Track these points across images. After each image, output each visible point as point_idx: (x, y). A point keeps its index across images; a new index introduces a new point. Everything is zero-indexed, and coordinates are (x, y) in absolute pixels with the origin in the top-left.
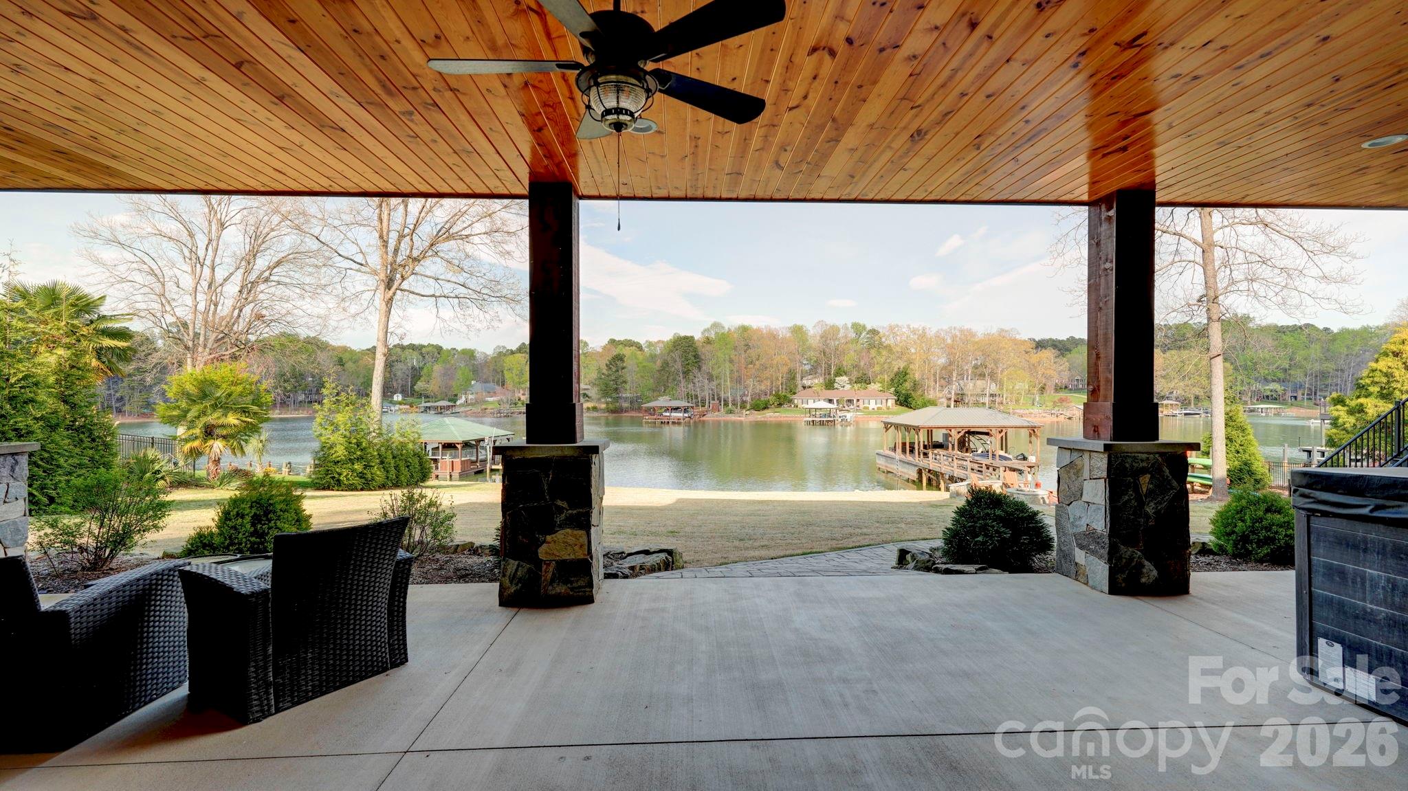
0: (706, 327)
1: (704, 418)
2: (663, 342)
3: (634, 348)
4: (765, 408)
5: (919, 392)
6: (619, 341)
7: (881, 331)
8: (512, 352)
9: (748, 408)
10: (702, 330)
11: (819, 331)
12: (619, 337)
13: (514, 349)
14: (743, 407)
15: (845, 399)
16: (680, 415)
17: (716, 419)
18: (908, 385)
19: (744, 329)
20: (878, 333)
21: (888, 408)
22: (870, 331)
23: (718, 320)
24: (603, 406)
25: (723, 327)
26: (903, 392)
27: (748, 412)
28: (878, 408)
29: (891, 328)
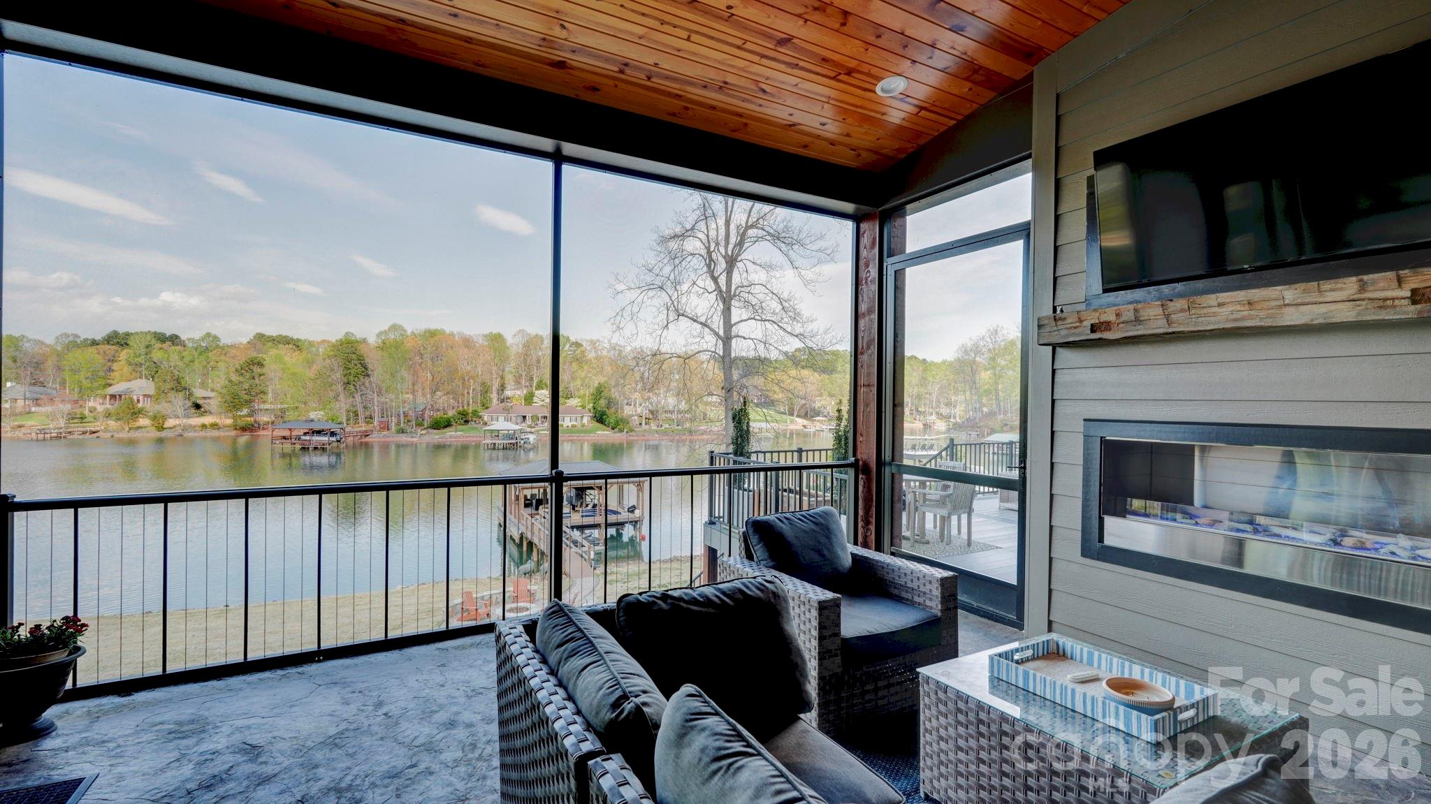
0: (382, 329)
1: (367, 439)
2: (329, 342)
3: (291, 346)
4: (446, 427)
5: (613, 410)
6: (269, 337)
7: (584, 344)
8: (94, 343)
9: (426, 426)
10: (377, 332)
11: (518, 339)
12: (271, 331)
13: (98, 337)
14: (419, 425)
15: (540, 415)
16: (324, 439)
17: (384, 440)
18: (603, 402)
19: (432, 334)
20: (582, 345)
21: (583, 426)
22: (573, 343)
23: (398, 322)
24: (229, 421)
25: (405, 331)
26: (599, 409)
27: (424, 432)
28: (573, 426)
29: (593, 343)
